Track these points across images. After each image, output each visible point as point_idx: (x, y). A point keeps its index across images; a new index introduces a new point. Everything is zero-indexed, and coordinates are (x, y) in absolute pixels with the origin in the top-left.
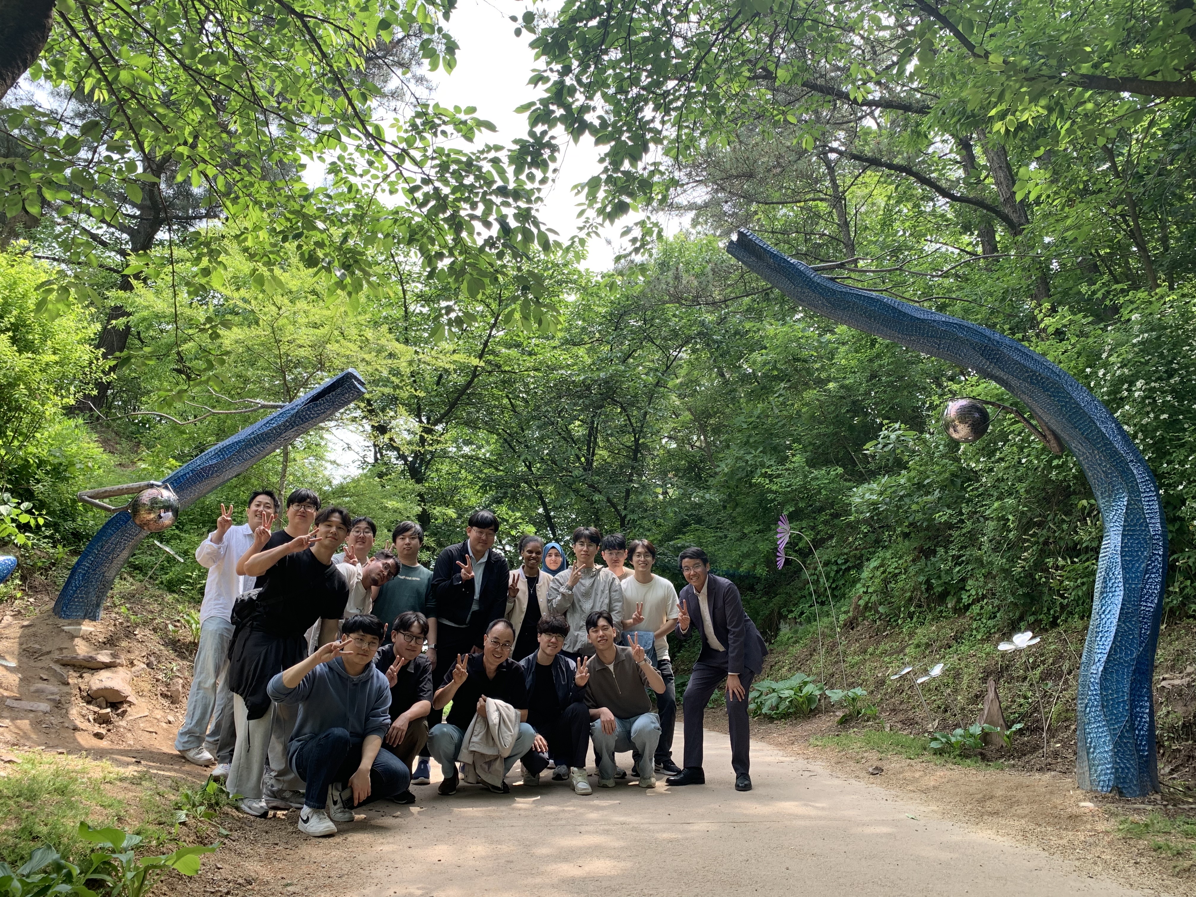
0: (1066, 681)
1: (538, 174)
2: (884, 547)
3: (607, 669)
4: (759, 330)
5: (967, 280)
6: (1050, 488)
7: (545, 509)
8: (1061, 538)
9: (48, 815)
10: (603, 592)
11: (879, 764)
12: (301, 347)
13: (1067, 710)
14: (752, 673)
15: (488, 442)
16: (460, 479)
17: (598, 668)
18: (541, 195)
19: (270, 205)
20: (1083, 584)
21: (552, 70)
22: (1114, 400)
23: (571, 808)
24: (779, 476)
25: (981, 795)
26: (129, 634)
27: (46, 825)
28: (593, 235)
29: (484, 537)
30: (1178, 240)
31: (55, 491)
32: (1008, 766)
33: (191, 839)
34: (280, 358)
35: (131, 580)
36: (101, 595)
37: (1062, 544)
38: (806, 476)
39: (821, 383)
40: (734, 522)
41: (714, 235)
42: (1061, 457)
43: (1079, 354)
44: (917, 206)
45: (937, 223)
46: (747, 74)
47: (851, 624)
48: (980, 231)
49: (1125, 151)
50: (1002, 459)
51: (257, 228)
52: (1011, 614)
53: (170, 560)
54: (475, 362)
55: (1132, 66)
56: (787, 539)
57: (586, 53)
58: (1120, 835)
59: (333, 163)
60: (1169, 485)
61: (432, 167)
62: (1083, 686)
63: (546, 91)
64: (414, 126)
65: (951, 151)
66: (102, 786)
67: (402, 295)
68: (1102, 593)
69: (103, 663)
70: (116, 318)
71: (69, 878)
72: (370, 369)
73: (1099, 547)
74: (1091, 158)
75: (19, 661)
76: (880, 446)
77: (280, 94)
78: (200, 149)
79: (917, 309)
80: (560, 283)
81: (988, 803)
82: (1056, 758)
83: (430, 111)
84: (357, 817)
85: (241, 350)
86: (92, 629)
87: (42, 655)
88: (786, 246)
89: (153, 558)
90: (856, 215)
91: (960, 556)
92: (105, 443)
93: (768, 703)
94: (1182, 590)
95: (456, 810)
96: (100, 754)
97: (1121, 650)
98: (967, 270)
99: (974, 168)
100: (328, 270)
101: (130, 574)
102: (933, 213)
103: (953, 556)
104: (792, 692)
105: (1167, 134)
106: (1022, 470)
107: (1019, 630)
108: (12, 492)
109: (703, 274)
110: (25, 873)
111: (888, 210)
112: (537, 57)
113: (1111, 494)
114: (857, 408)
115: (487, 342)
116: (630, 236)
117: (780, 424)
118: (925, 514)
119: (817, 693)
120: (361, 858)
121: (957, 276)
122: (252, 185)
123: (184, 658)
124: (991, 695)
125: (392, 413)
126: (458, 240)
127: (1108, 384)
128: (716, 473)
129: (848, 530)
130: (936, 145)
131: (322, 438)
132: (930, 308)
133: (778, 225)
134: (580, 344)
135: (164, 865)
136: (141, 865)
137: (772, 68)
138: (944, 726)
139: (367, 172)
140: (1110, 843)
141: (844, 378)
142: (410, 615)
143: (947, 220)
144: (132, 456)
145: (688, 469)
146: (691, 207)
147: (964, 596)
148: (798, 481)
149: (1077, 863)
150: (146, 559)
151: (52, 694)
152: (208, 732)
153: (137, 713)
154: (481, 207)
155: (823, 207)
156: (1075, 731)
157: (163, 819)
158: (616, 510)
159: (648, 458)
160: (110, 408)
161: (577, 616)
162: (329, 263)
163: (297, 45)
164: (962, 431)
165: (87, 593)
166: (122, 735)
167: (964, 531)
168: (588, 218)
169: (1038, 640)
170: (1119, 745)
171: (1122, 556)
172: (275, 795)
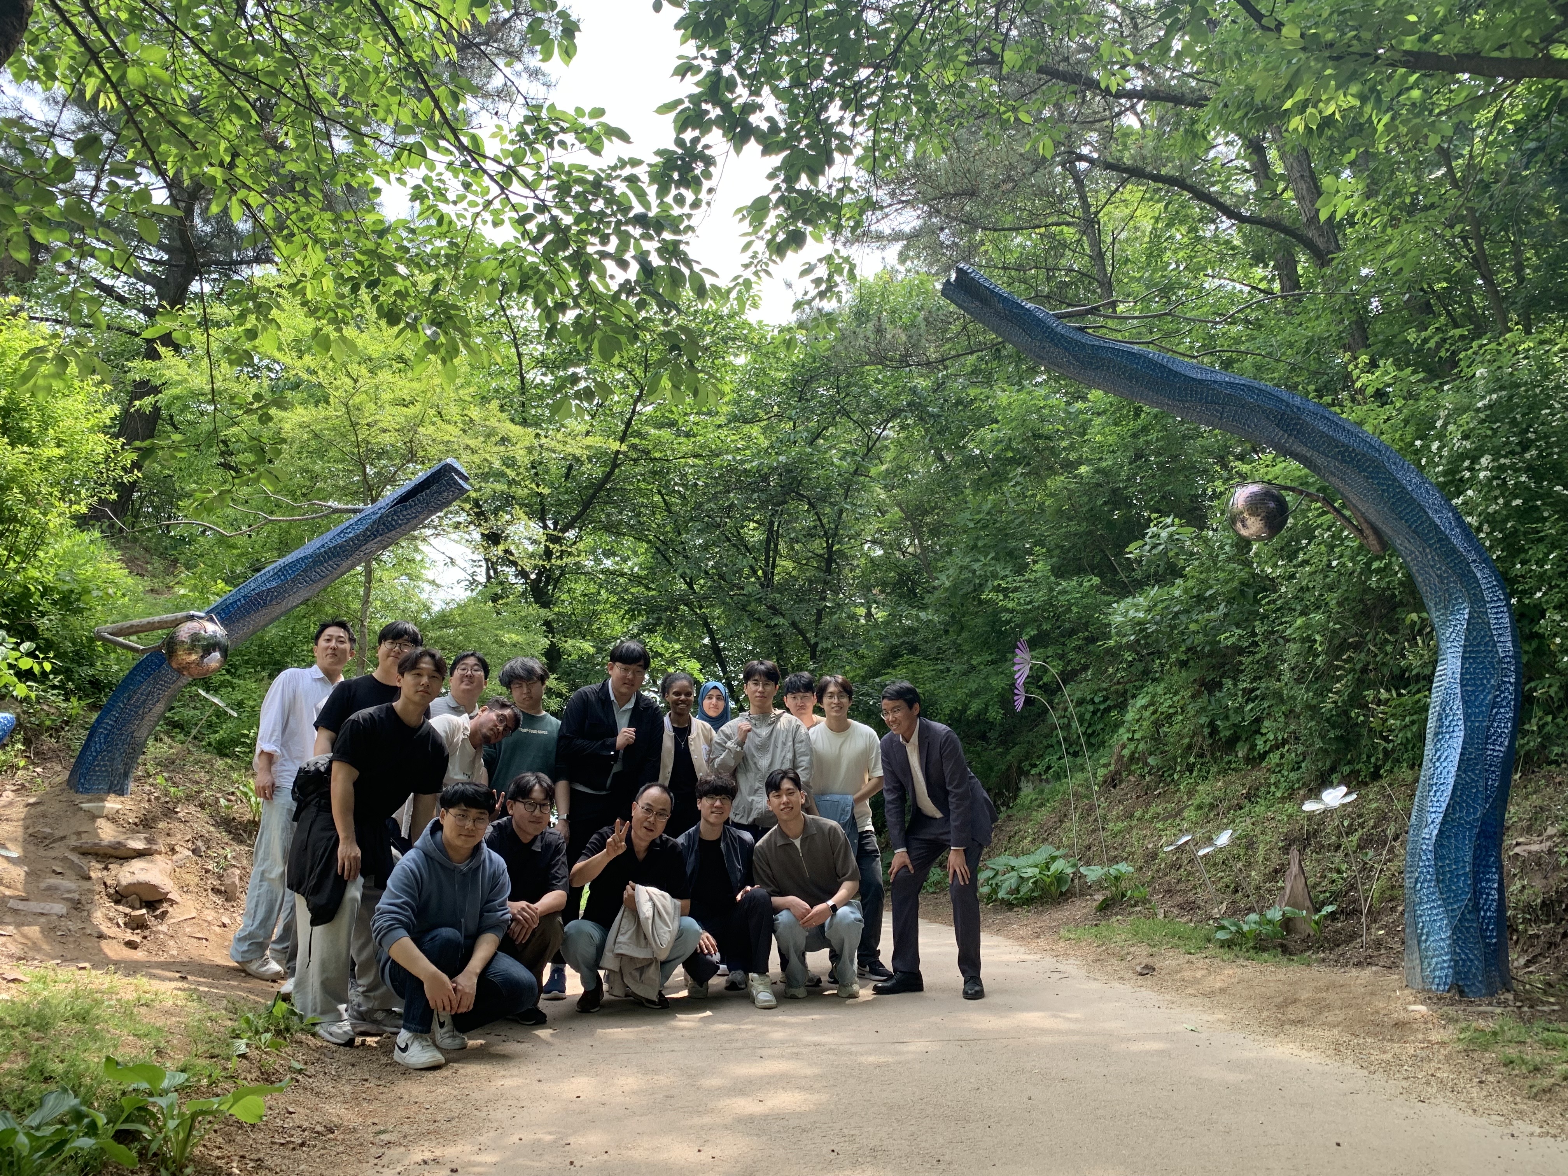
0: (1391, 850)
1: (689, 196)
2: (1154, 680)
3: (792, 845)
4: (988, 398)
5: (1261, 326)
6: (1369, 598)
7: (713, 639)
8: (1383, 664)
9: (64, 1049)
10: (784, 744)
11: (1149, 961)
12: (385, 431)
13: (1393, 887)
14: (981, 846)
15: (635, 553)
16: (599, 602)
17: (780, 842)
18: (692, 223)
19: (335, 244)
20: (1413, 723)
21: (704, 57)
22: (1451, 482)
23: (750, 1027)
24: (1016, 590)
25: (1281, 999)
26: (169, 813)
27: (62, 1062)
28: (762, 274)
29: (630, 675)
30: (1536, 269)
31: (65, 627)
32: (1316, 960)
33: (254, 1076)
34: (358, 446)
35: (169, 741)
36: (130, 761)
37: (1386, 671)
38: (1051, 590)
39: (1069, 466)
40: (959, 650)
41: (928, 274)
42: (1383, 558)
43: (1406, 422)
44: (1193, 230)
45: (1219, 253)
46: (964, 58)
47: (1113, 781)
48: (1276, 261)
49: (1465, 152)
50: (1306, 562)
51: (318, 275)
52: (1320, 764)
53: (220, 714)
54: (615, 446)
55: (1472, 38)
56: (1027, 672)
57: (750, 33)
58: (1461, 1047)
59: (417, 187)
60: (1524, 592)
61: (548, 189)
62: (1413, 855)
63: (697, 84)
64: (523, 135)
65: (1238, 156)
66: (135, 1010)
67: (516, 360)
68: (1436, 734)
69: (135, 850)
70: (140, 398)
71: (92, 1129)
72: (476, 459)
73: (1433, 674)
74: (1421, 163)
75: (25, 849)
76: (1147, 547)
77: (345, 97)
78: (239, 171)
79: (1193, 367)
80: (725, 340)
81: (1290, 1009)
82: (1379, 949)
83: (544, 114)
84: (471, 1043)
85: (305, 436)
86: (119, 806)
87: (54, 842)
88: (1023, 287)
89: (198, 712)
90: (1113, 243)
91: (1253, 690)
92: (132, 564)
93: (1006, 885)
94: (1541, 728)
95: (600, 1031)
96: (132, 969)
97: (1461, 807)
98: (1259, 314)
99: (1268, 178)
100: (413, 327)
101: (167, 733)
102: (1215, 239)
103: (1244, 690)
104: (1037, 871)
105: (1520, 129)
106: (1332, 575)
107: (1331, 785)
108: (8, 629)
109: (913, 325)
110: (34, 1124)
111: (1156, 236)
112: (684, 41)
113: (1448, 605)
114: (1118, 499)
115: (630, 419)
116: (812, 276)
117: (1017, 522)
118: (1206, 635)
119: (1070, 871)
120: (476, 1095)
121: (1247, 321)
122: (310, 217)
123: (241, 842)
124: (1294, 869)
125: (508, 517)
126: (585, 285)
127: (1444, 461)
128: (934, 588)
129: (1107, 659)
130: (1219, 148)
131: (416, 550)
132: (1212, 364)
133: (1011, 259)
134: (754, 420)
135: (217, 1110)
136: (187, 1111)
137: (997, 49)
138: (1234, 911)
139: (462, 198)
140: (1448, 1058)
141: (1101, 459)
142: (529, 777)
143: (1233, 249)
144: (168, 579)
145: (898, 582)
146: (897, 236)
147: (1259, 742)
148: (1041, 596)
149: (1405, 1084)
150: (188, 713)
151: (69, 892)
152: (274, 938)
153: (181, 914)
154: (614, 241)
155: (1069, 233)
156: (1402, 914)
157: (217, 1051)
158: (805, 638)
159: (846, 570)
160: (136, 517)
161: (751, 775)
162: (416, 319)
163: (365, 30)
164: (1253, 526)
165: (111, 760)
166: (163, 944)
167: (1258, 656)
168: (756, 253)
169: (1354, 796)
170: (1459, 931)
171: (1462, 686)
172: (361, 1017)
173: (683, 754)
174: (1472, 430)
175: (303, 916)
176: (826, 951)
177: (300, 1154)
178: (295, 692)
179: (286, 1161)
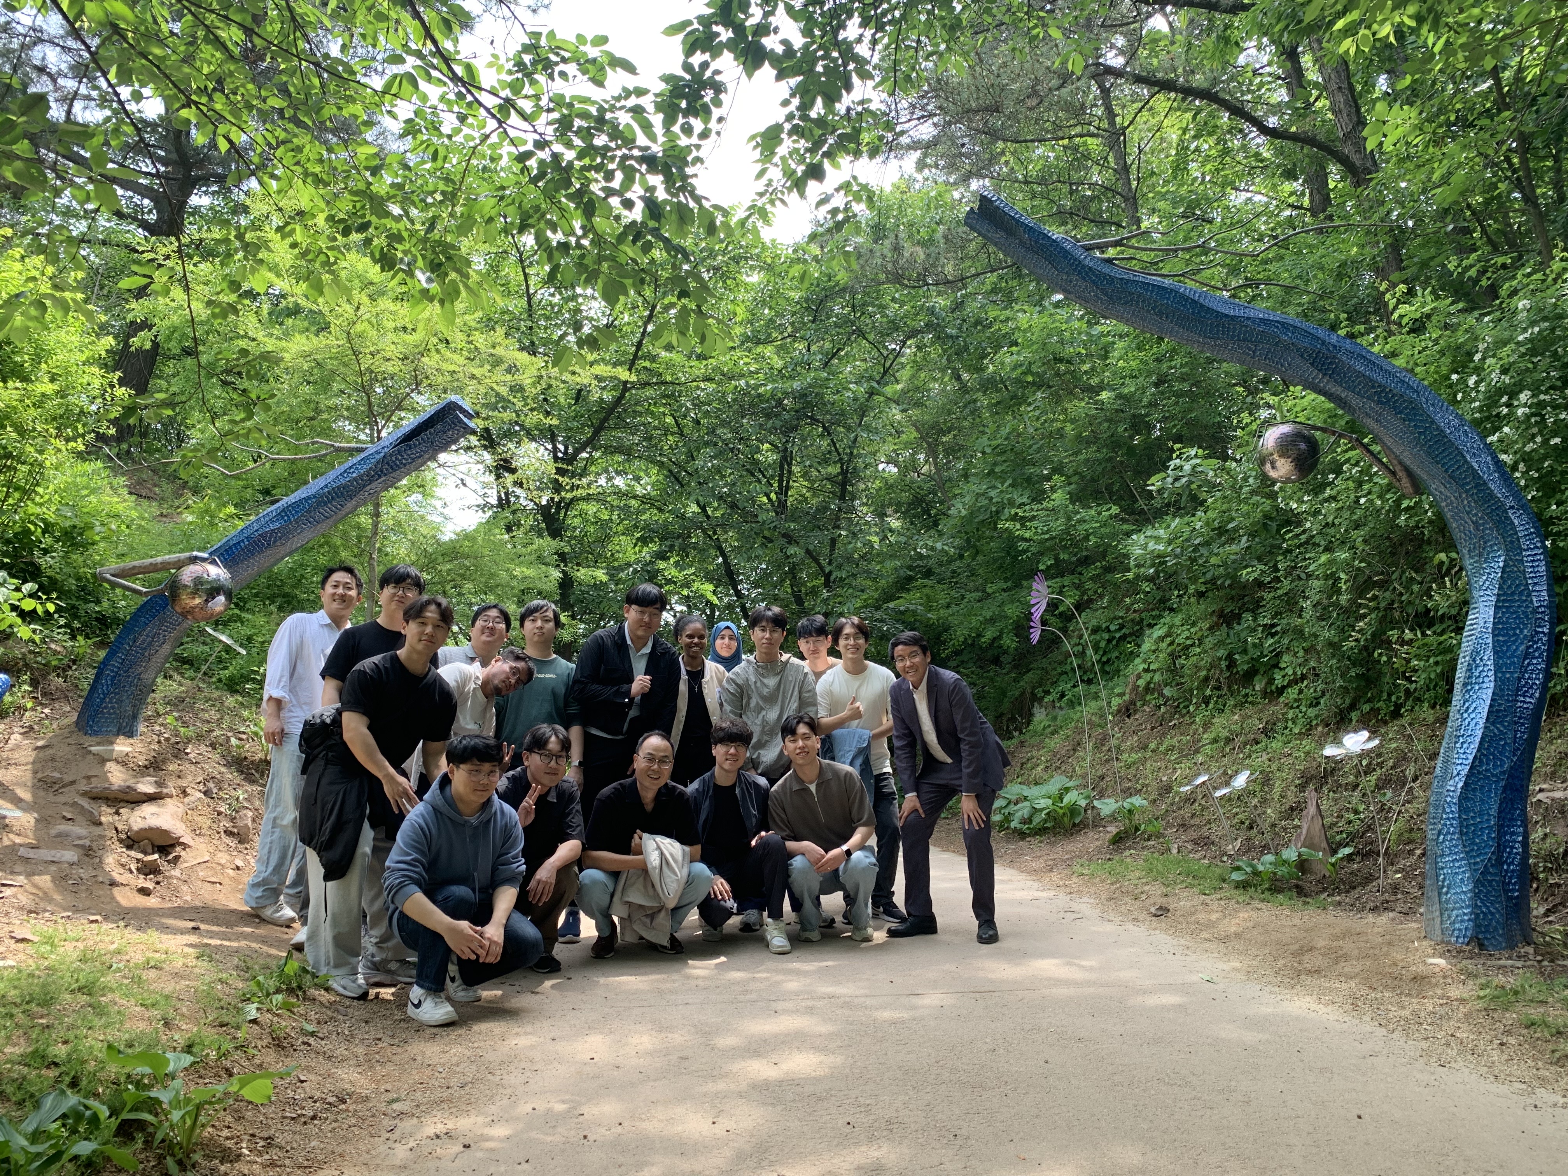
0: (1411, 791)
1: (698, 125)
2: (1172, 610)
3: (807, 790)
4: (1008, 319)
6: (1396, 536)
8: (1410, 602)
10: (792, 693)
11: (1164, 901)
12: (388, 360)
13: (1411, 830)
14: (994, 792)
15: (647, 473)
17: (796, 787)
18: (701, 154)
20: (1439, 663)
22: (1488, 418)
23: (764, 975)
24: (1033, 518)
25: (1297, 947)
26: (179, 753)
27: (65, 1043)
28: (778, 203)
29: (646, 618)
31: (68, 564)
32: (1331, 904)
33: (265, 1042)
34: (361, 375)
35: (177, 677)
36: (139, 701)
37: (1411, 610)
38: (1069, 519)
39: (1091, 391)
40: (974, 576)
41: (947, 183)
43: (1442, 353)
44: (1222, 141)
45: (1248, 165)
47: (1127, 711)
48: (1308, 175)
49: (1514, 63)
50: (1333, 498)
52: (1339, 702)
53: (228, 651)
54: (623, 374)
56: (1043, 606)
58: (1481, 1004)
59: (409, 121)
61: (549, 124)
62: (1436, 807)
64: (521, 65)
65: (1271, 62)
66: (144, 975)
68: (1465, 685)
69: (145, 794)
72: (481, 390)
75: (34, 795)
76: (1170, 480)
79: (1225, 302)
80: (737, 260)
81: (1306, 957)
82: (1395, 894)
83: (543, 42)
84: (485, 995)
85: (307, 366)
86: (128, 749)
87: (63, 786)
89: (206, 649)
90: (1139, 155)
91: (1273, 626)
92: (137, 491)
93: (1019, 814)
96: (144, 919)
97: (1488, 759)
99: (1301, 86)
100: (408, 273)
101: (176, 669)
102: (1244, 151)
103: (1265, 625)
104: (1050, 802)
106: (1359, 512)
107: (1351, 727)
108: (9, 569)
109: (932, 241)
111: (1182, 147)
113: (1482, 553)
114: (1139, 427)
116: (828, 207)
117: (1035, 447)
118: (1227, 569)
119: (1083, 803)
120: (490, 1056)
122: (300, 149)
123: (253, 782)
124: (1312, 810)
126: (589, 226)
127: (1481, 397)
129: (1125, 589)
130: (1251, 53)
133: (1033, 172)
134: (768, 341)
138: (1248, 848)
139: (458, 131)
140: (1467, 1016)
141: (1123, 385)
142: (545, 729)
143: (1262, 161)
144: (176, 504)
145: (913, 503)
146: (916, 145)
147: (1276, 677)
148: (1058, 525)
149: (1424, 1045)
150: (197, 649)
151: (80, 838)
152: (287, 883)
153: (195, 858)
154: (619, 176)
155: (1093, 144)
156: (1421, 860)
157: (226, 1019)
158: (819, 565)
159: (860, 490)
162: (409, 264)
164: (1282, 468)
165: (120, 701)
166: (176, 889)
167: (1280, 592)
168: (770, 181)
169: (1376, 742)
170: (1481, 884)
171: (1494, 636)
172: (376, 967)
173: (697, 698)
174: (1511, 364)
175: (315, 869)
176: (840, 894)
177: (311, 1129)
178: (302, 637)
179: (297, 1137)
